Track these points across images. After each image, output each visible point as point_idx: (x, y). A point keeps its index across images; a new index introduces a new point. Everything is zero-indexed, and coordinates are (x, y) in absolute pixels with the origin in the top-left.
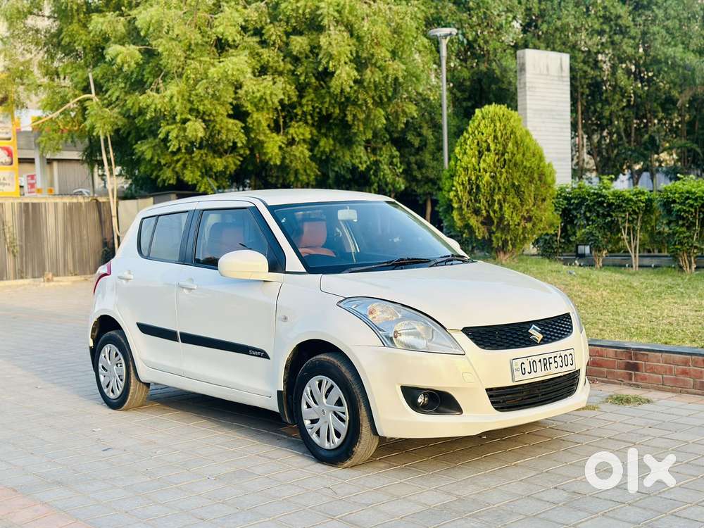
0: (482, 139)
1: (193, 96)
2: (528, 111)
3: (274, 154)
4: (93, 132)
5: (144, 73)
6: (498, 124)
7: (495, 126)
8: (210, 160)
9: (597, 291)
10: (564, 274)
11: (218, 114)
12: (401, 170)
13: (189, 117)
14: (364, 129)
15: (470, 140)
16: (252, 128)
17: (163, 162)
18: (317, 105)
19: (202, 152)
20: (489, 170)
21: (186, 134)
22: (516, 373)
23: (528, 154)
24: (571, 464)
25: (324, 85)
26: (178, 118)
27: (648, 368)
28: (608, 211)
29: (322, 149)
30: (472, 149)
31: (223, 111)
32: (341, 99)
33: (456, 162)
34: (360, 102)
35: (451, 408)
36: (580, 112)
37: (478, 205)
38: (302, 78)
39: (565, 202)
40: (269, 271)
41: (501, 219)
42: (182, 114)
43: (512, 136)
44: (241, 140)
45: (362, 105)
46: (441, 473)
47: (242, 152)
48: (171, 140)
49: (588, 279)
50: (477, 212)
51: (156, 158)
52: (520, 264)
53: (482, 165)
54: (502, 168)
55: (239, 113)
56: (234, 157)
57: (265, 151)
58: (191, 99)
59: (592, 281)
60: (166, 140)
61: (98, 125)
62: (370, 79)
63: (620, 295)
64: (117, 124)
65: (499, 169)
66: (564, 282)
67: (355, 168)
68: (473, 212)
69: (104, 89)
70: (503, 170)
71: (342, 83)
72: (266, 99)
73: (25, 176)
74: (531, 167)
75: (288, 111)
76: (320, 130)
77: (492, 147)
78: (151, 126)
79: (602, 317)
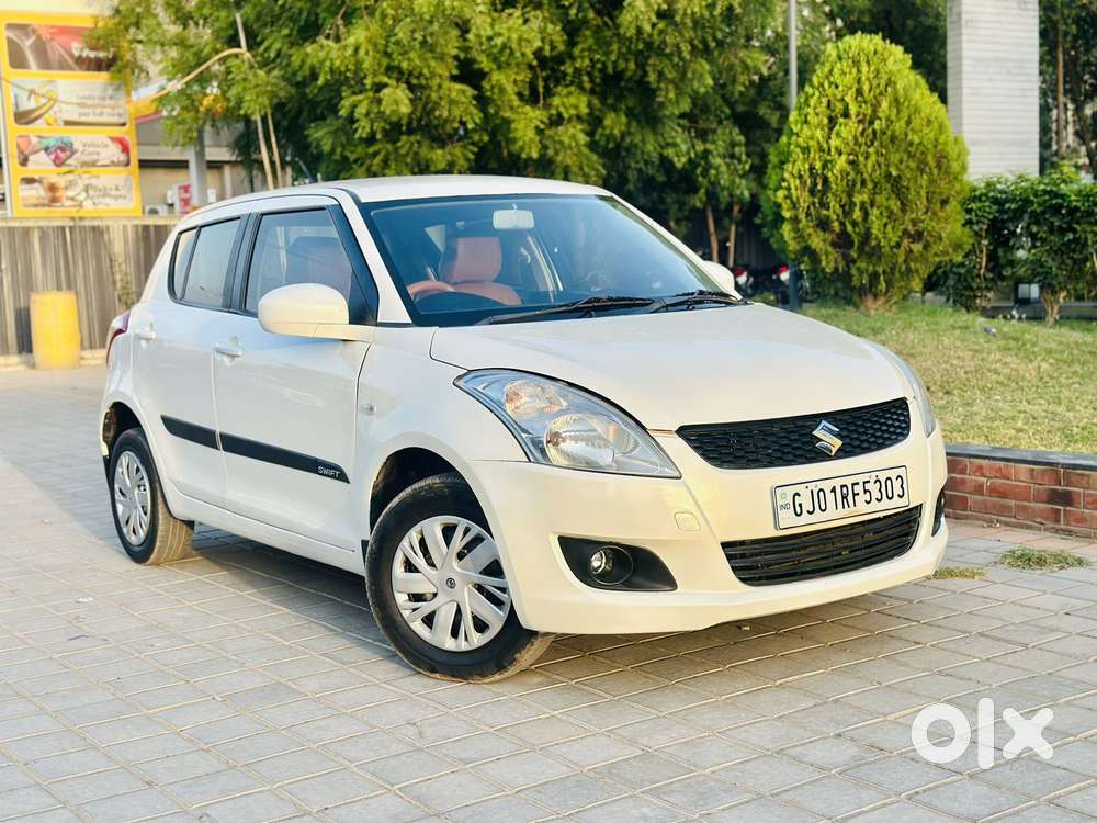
0: (834, 95)
1: (390, 44)
2: (965, 62)
3: (527, 139)
4: (240, 108)
5: (319, 10)
6: (864, 69)
7: (859, 71)
8: (424, 152)
9: (1031, 361)
10: (975, 333)
11: (433, 75)
12: (747, 167)
13: (385, 79)
14: (677, 95)
15: (815, 98)
16: (489, 98)
17: (352, 157)
18: (597, 57)
19: (413, 138)
20: (848, 149)
21: (382, 109)
22: (782, 513)
23: (916, 122)
24: (889, 686)
25: (610, 23)
26: (368, 82)
27: (1090, 500)
28: (1069, 223)
29: (607, 132)
30: (817, 114)
31: (444, 70)
32: (637, 46)
33: (789, 139)
34: (668, 51)
35: (653, 580)
36: (1061, 64)
37: (825, 212)
38: (573, 12)
39: (995, 208)
40: (350, 323)
41: (867, 236)
42: (375, 75)
43: (889, 89)
44: (474, 117)
45: (672, 54)
46: (636, 698)
47: (476, 138)
48: (358, 120)
49: (1016, 339)
50: (823, 225)
51: (339, 150)
52: (901, 316)
53: (834, 142)
54: (869, 147)
55: (468, 73)
56: (464, 147)
57: (512, 135)
58: (389, 50)
59: (1024, 344)
60: (351, 120)
61: (247, 98)
62: (685, 10)
63: (1072, 369)
64: (277, 96)
65: (863, 148)
66: (972, 346)
67: (666, 163)
68: (818, 226)
69: (259, 39)
70: (871, 150)
71: (637, 17)
72: (511, 49)
73: (175, 187)
74: (920, 143)
75: (553, 70)
76: (605, 99)
77: (853, 109)
78: (331, 98)
79: (1028, 408)
